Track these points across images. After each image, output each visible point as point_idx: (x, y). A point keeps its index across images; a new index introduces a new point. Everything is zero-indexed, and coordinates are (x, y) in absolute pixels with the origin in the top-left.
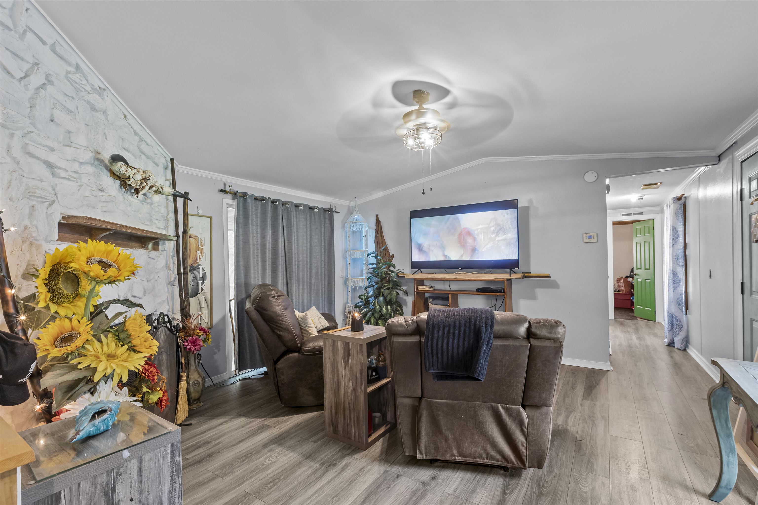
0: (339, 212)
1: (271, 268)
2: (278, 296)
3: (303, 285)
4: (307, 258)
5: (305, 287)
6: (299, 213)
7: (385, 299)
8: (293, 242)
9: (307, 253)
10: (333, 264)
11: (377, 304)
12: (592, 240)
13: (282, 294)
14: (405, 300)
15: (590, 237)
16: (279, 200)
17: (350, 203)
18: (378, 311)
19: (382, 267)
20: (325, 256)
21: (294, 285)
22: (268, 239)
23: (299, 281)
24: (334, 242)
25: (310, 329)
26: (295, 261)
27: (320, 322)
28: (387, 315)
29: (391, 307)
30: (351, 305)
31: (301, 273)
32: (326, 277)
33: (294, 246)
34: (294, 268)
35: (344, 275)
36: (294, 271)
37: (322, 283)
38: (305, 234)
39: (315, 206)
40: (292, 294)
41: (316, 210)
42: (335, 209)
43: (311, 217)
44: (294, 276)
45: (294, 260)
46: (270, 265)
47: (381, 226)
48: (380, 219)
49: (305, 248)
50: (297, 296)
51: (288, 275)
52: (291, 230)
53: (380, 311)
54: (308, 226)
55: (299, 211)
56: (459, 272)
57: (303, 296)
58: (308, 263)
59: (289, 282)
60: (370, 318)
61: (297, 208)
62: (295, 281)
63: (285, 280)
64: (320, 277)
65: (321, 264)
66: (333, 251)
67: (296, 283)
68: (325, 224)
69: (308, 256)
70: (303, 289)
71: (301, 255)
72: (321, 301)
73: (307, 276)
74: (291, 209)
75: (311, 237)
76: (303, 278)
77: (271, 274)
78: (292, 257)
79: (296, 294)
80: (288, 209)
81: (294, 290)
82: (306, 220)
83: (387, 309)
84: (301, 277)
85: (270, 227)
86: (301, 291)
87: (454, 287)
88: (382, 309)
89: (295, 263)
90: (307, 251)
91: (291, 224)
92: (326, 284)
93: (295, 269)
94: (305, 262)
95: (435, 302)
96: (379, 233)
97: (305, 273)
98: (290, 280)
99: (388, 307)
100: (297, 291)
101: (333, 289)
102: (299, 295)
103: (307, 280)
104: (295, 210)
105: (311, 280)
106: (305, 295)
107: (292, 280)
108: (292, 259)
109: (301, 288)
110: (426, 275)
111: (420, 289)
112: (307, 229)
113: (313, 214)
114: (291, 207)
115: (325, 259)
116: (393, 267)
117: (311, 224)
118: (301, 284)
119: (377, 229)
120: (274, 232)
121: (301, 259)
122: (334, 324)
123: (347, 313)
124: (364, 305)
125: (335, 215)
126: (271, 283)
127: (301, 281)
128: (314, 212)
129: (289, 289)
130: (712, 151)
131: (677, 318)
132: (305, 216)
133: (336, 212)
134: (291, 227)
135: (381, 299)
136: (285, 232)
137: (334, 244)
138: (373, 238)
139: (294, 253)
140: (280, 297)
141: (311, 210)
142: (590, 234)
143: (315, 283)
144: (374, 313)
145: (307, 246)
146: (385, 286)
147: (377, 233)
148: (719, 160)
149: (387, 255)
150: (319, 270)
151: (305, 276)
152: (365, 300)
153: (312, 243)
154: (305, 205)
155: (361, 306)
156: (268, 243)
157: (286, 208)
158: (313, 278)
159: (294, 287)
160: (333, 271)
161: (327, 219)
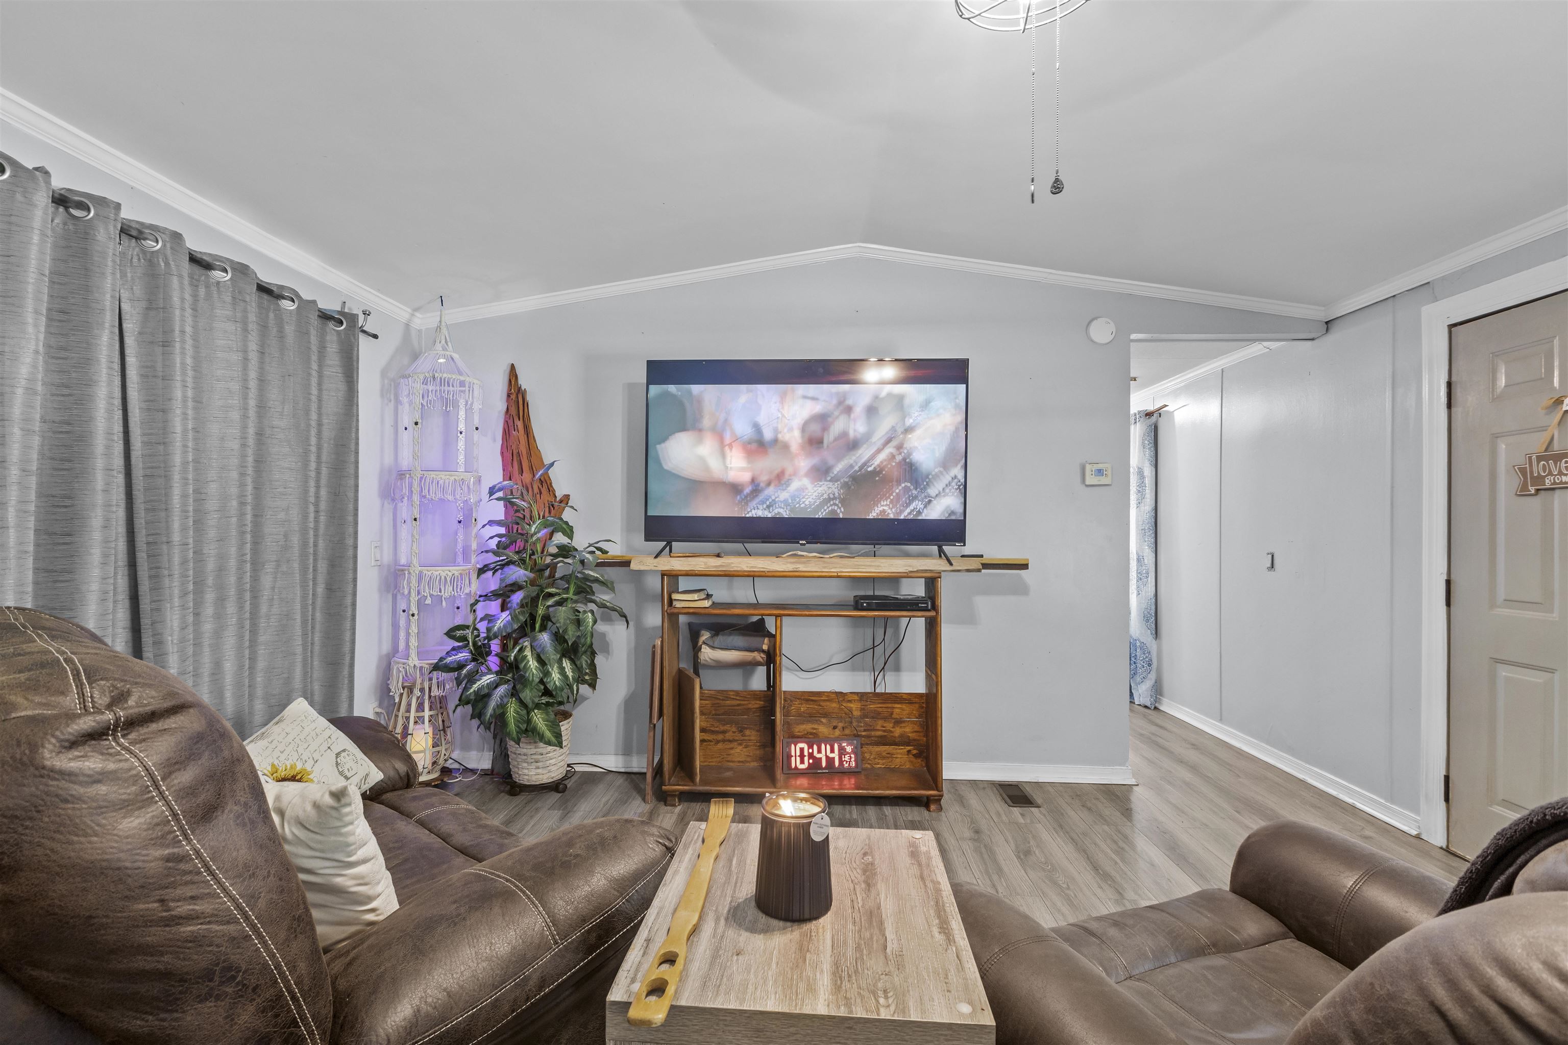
0: (375, 336)
1: (37, 520)
2: (131, 724)
3: (221, 600)
4: (242, 485)
5: (231, 608)
6: (209, 296)
7: (559, 638)
8: (178, 412)
9: (242, 466)
10: (350, 518)
11: (530, 657)
12: (1103, 480)
13: (172, 694)
14: (603, 635)
15: (1100, 472)
16: (101, 202)
17: (413, 315)
18: (538, 680)
19: (539, 532)
20: (318, 487)
21: (176, 602)
22: (24, 371)
23: (199, 584)
24: (357, 439)
25: (355, 877)
26: (184, 496)
27: (341, 773)
28: (562, 689)
29: (573, 662)
30: (417, 663)
31: (210, 550)
32: (322, 566)
33: (178, 429)
34: (176, 525)
35: (387, 558)
36: (176, 537)
37: (304, 587)
38: (236, 386)
39: (282, 287)
40: (159, 643)
41: (286, 304)
42: (365, 320)
43: (264, 328)
44: (176, 560)
45: (176, 492)
46: (32, 507)
47: (525, 404)
48: (523, 382)
49: (235, 445)
50: (190, 650)
51: (142, 556)
52: (167, 354)
53: (541, 681)
54: (253, 356)
55: (207, 287)
56: (800, 553)
57: (217, 648)
58: (249, 508)
59: (144, 586)
60: (502, 706)
61: (198, 270)
62: (183, 584)
63: (122, 582)
64: (296, 565)
65: (305, 517)
66: (352, 471)
67: (184, 594)
68: (321, 366)
69: (249, 480)
70: (219, 616)
71: (212, 474)
72: (299, 658)
73: (241, 562)
74: (167, 264)
75: (262, 407)
76: (221, 570)
77: (36, 552)
78: (168, 478)
79: (182, 640)
80: (151, 259)
81: (176, 624)
82: (245, 330)
83: (562, 670)
84: (211, 565)
85: (37, 312)
86: (208, 627)
87: (766, 593)
88: (547, 674)
89: (184, 505)
90: (243, 456)
91: (168, 331)
92: (320, 589)
93: (184, 529)
94: (235, 503)
95: (720, 640)
96: (520, 424)
97: (233, 550)
98: (155, 577)
99: (564, 665)
100: (191, 629)
101: (349, 610)
102: (197, 644)
103: (240, 579)
104: (191, 277)
105: (255, 579)
106: (230, 641)
107: (166, 581)
108: (168, 488)
109: (209, 610)
110: (701, 559)
111: (678, 605)
112: (245, 368)
113: (271, 315)
114: (169, 252)
115: (317, 497)
116: (565, 533)
117: (262, 353)
118: (210, 596)
119: (513, 411)
120: (62, 348)
121: (213, 488)
122: (402, 767)
123: (396, 687)
124: (474, 660)
125: (365, 346)
126: (36, 597)
127: (210, 581)
128: (278, 309)
129: (145, 621)
130: (1323, 308)
131: (1143, 646)
132: (239, 315)
133: (364, 332)
134: (167, 344)
135: (545, 638)
136: (131, 360)
137: (357, 444)
138: (494, 440)
139: (177, 459)
140: (154, 726)
141: (265, 296)
142: (1100, 466)
143: (273, 588)
144: (518, 687)
145: (244, 438)
146: (551, 595)
147: (511, 423)
148: (1327, 330)
149: (546, 497)
150: (295, 540)
151: (233, 563)
152: (475, 644)
153: (268, 431)
154: (242, 270)
155: (460, 666)
156: (20, 391)
157: (144, 252)
158: (269, 568)
159: (177, 611)
160: (350, 542)
161: (333, 348)
